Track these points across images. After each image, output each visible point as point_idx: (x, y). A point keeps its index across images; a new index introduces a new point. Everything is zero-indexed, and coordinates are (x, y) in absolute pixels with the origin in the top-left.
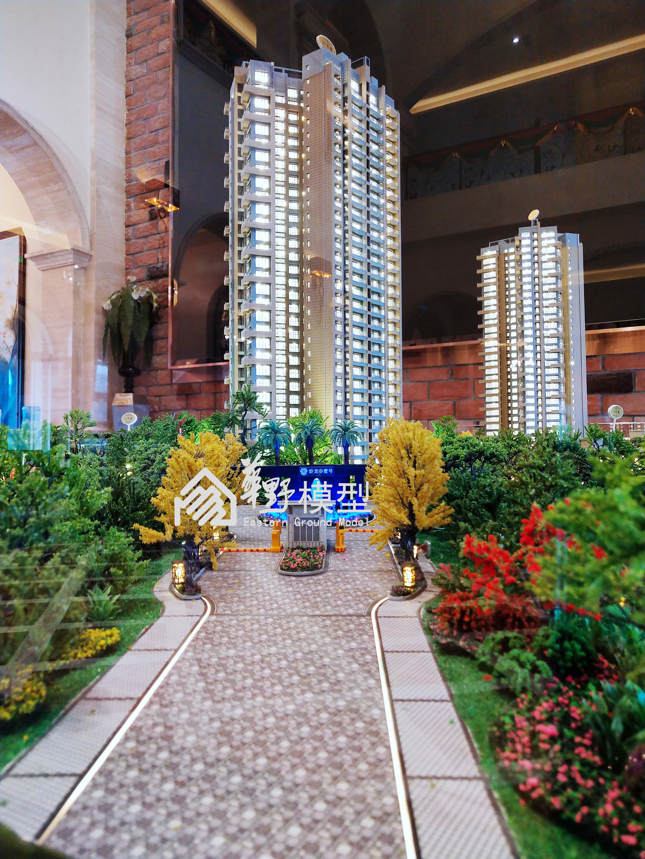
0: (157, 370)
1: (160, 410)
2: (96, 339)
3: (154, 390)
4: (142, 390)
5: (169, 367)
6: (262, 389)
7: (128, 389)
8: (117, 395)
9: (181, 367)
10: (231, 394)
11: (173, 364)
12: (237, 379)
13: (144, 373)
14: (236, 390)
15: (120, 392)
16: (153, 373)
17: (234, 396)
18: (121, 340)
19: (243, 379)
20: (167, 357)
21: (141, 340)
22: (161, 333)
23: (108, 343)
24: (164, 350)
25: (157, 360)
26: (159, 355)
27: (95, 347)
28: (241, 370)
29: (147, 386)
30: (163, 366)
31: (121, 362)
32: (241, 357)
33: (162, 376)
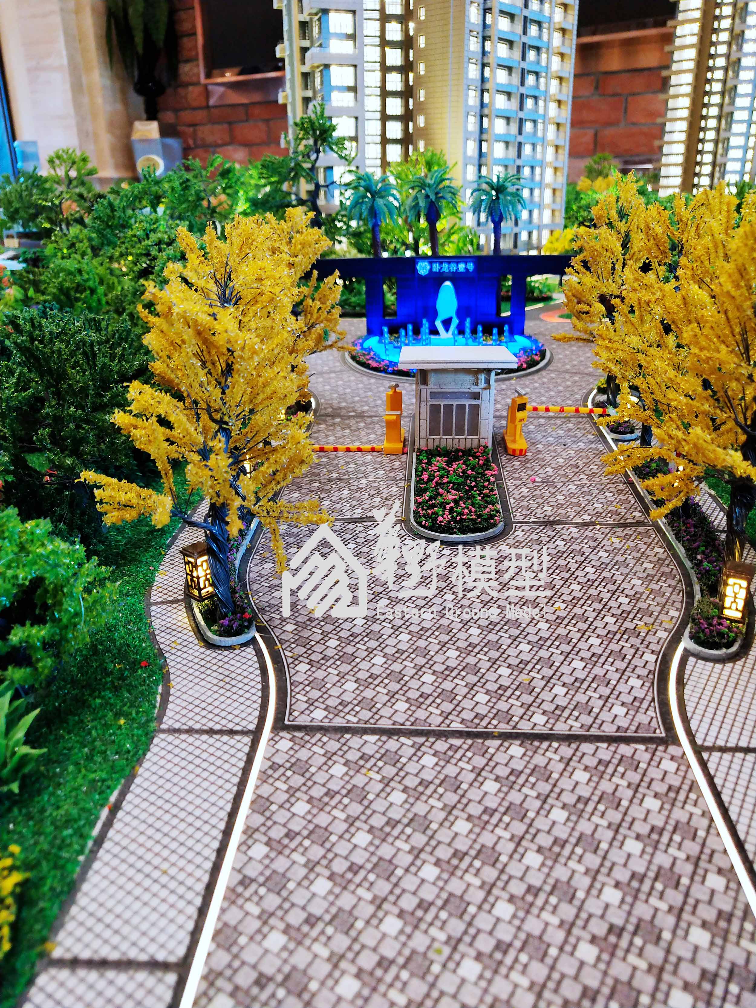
0: (186, 85)
1: (197, 147)
2: (97, 37)
3: (186, 116)
4: (169, 117)
5: (203, 80)
6: (342, 112)
7: (151, 116)
8: (138, 125)
9: (220, 80)
10: (291, 121)
11: (208, 75)
12: (300, 93)
13: (169, 91)
14: (299, 114)
15: (140, 119)
16: (182, 91)
17: (296, 124)
18: (131, 38)
19: (309, 94)
20: (198, 66)
21: (160, 36)
22: (186, 26)
23: (115, 42)
24: (194, 53)
25: (185, 69)
26: (187, 61)
27: (97, 49)
28: (306, 76)
29: (176, 111)
30: (194, 79)
31: (136, 73)
32: (304, 50)
33: (193, 93)
